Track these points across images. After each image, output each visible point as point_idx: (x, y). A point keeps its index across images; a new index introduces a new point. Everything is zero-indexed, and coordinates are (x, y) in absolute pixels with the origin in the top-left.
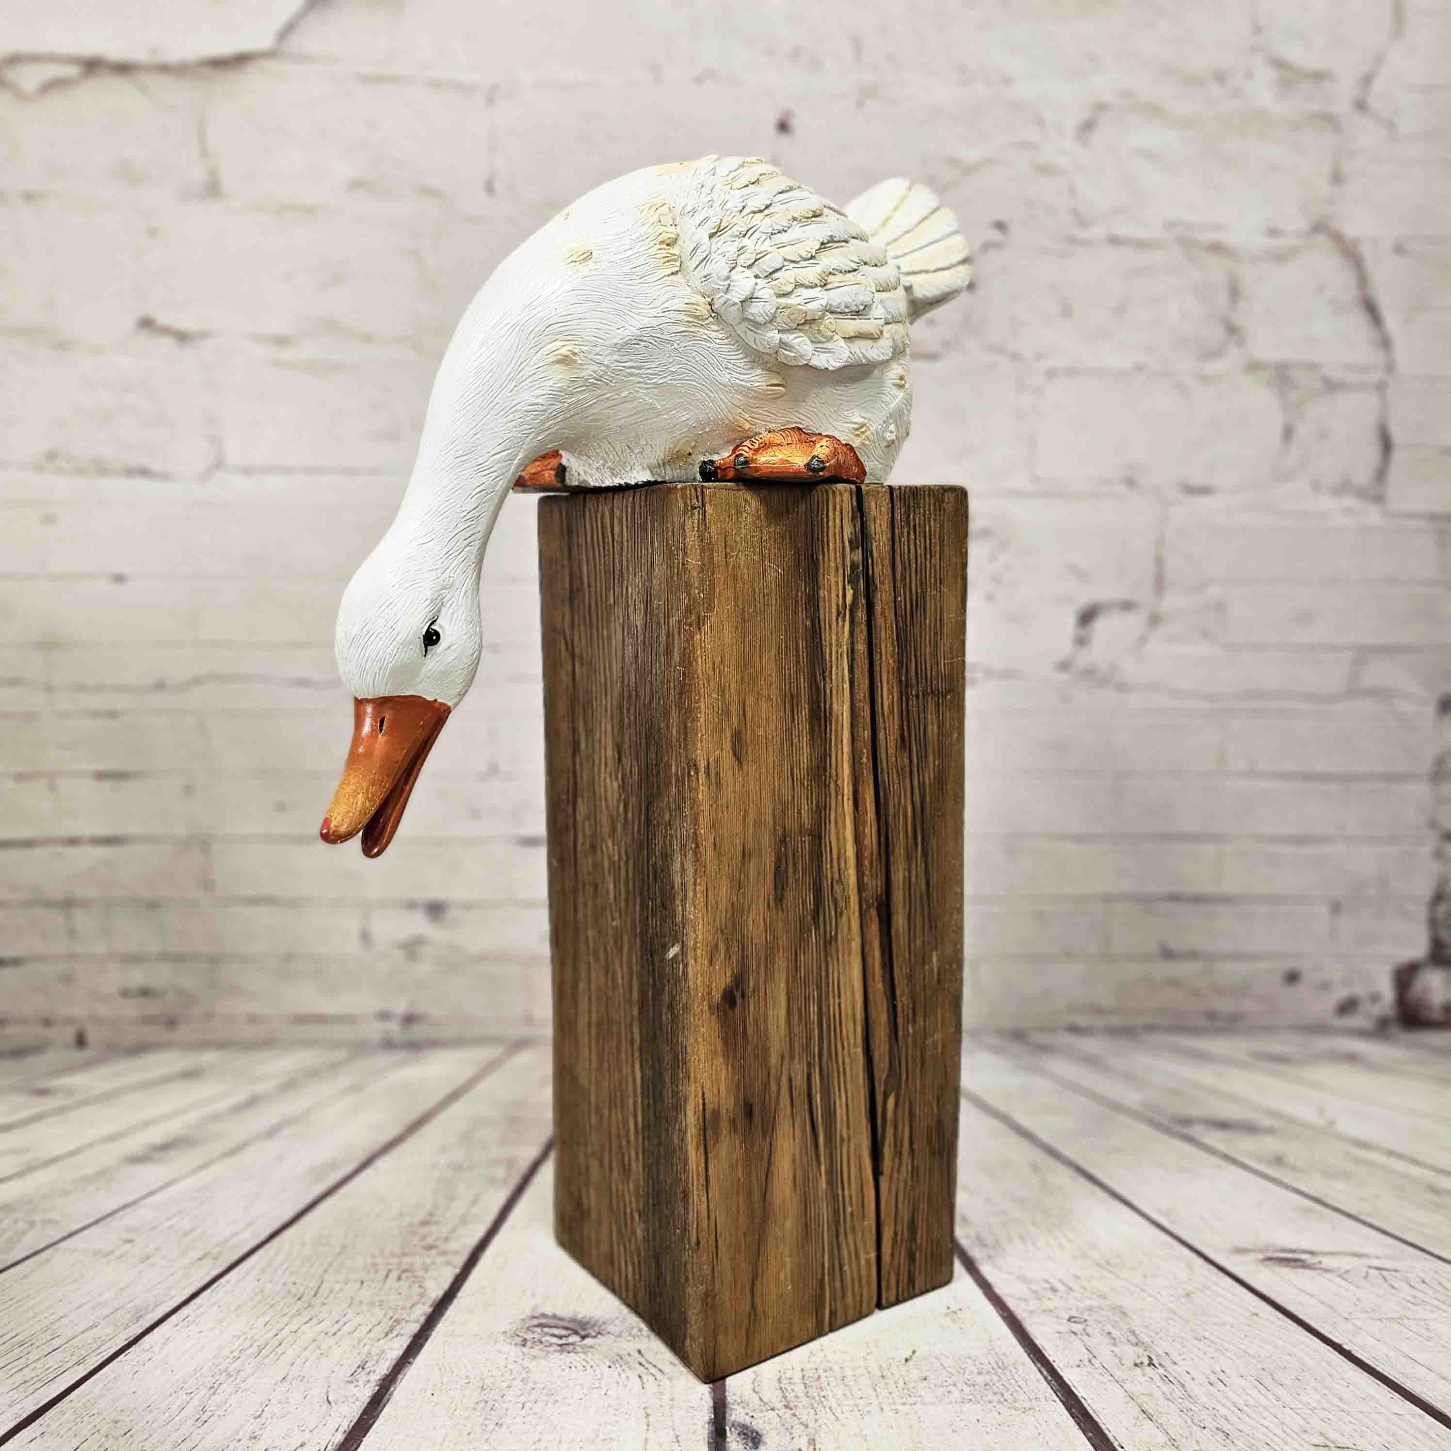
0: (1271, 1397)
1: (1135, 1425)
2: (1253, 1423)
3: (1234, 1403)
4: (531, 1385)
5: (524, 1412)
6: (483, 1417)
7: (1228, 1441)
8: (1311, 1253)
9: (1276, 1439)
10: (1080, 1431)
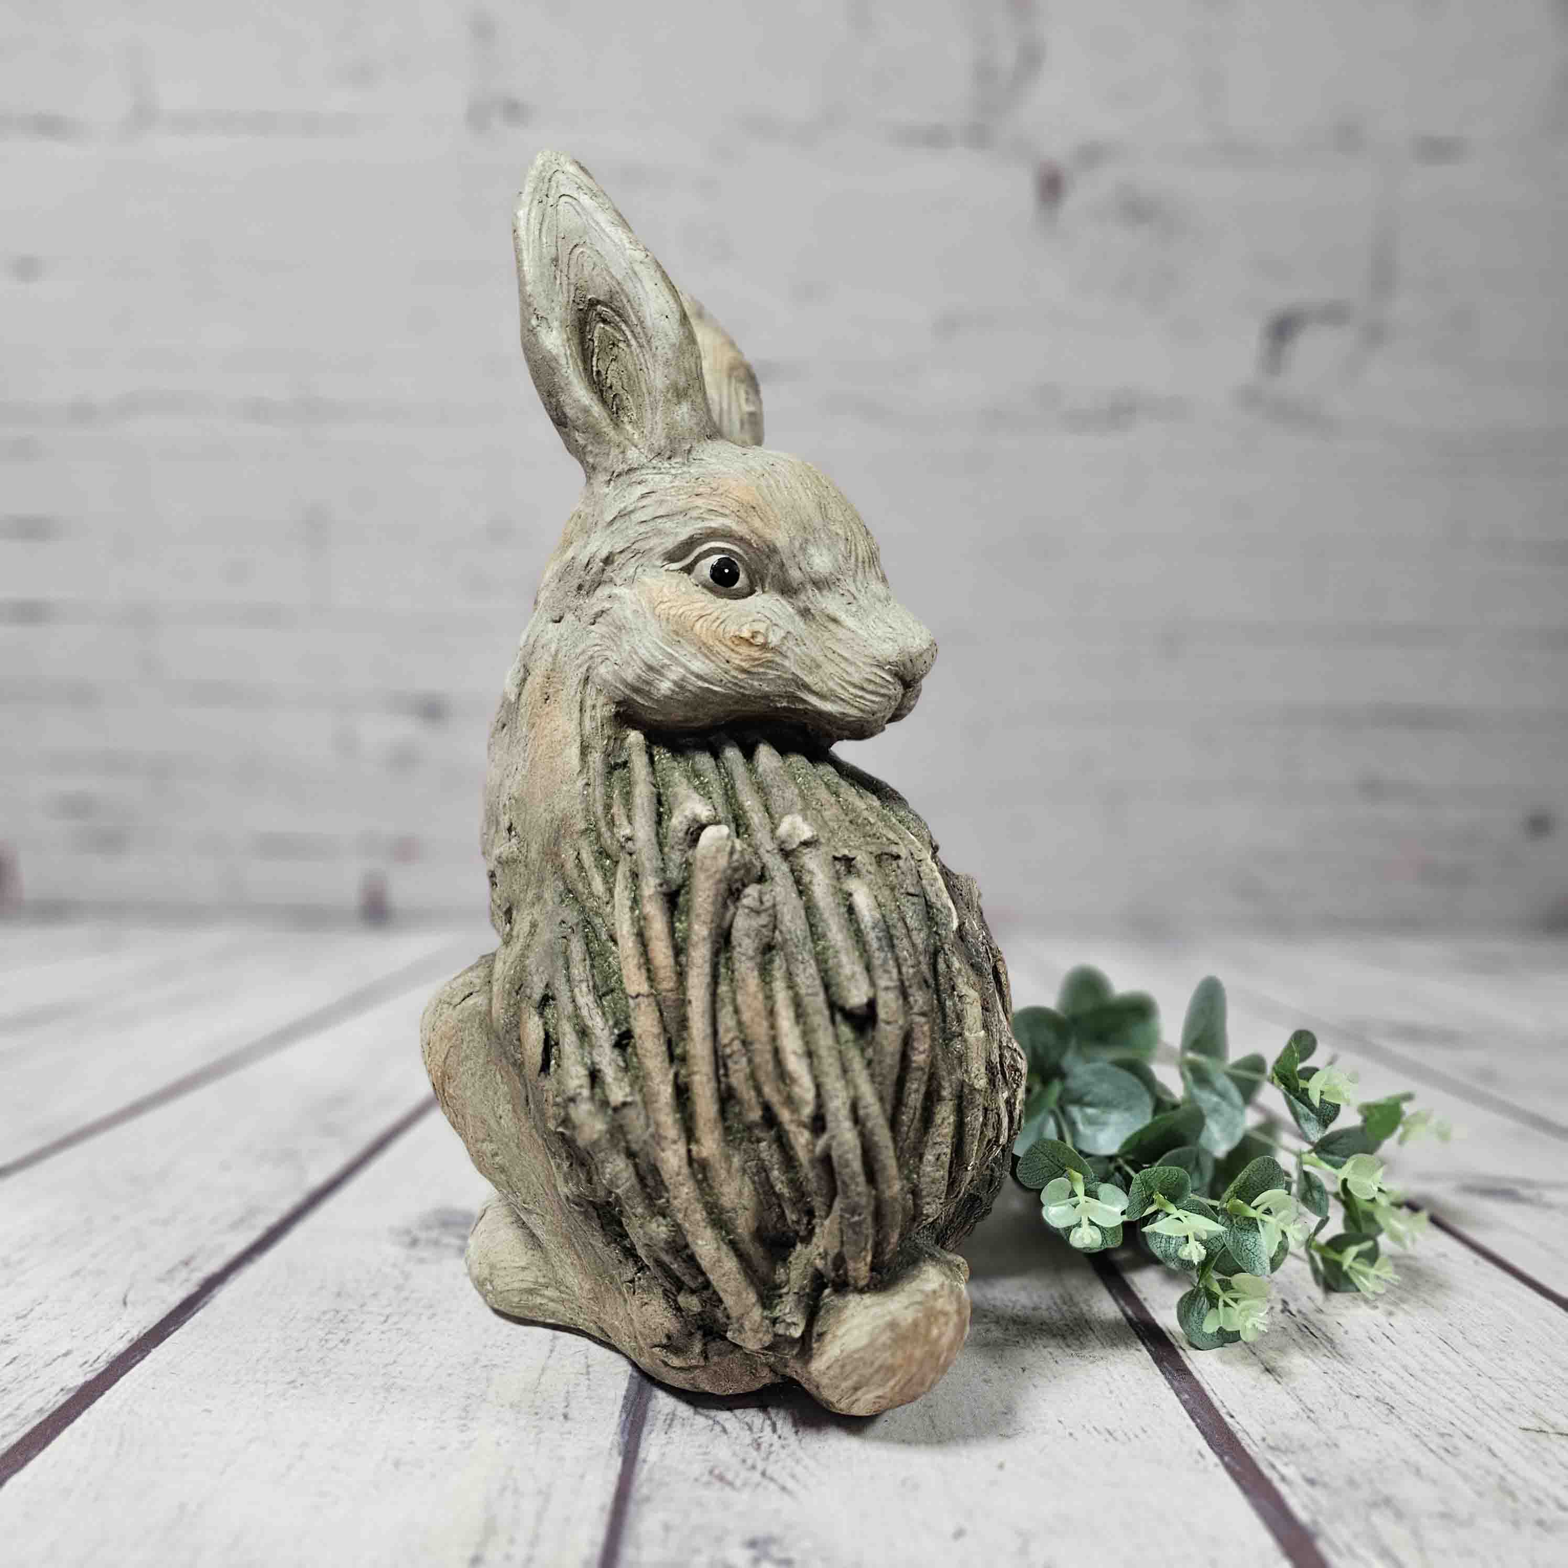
0: (1460, 1360)
1: (1254, 1387)
2: (1434, 1395)
3: (1405, 1368)
4: (405, 1294)
5: (385, 1327)
6: (327, 1330)
7: (1393, 1417)
8: (1529, 1184)
9: (1465, 1417)
10: (1172, 1391)
